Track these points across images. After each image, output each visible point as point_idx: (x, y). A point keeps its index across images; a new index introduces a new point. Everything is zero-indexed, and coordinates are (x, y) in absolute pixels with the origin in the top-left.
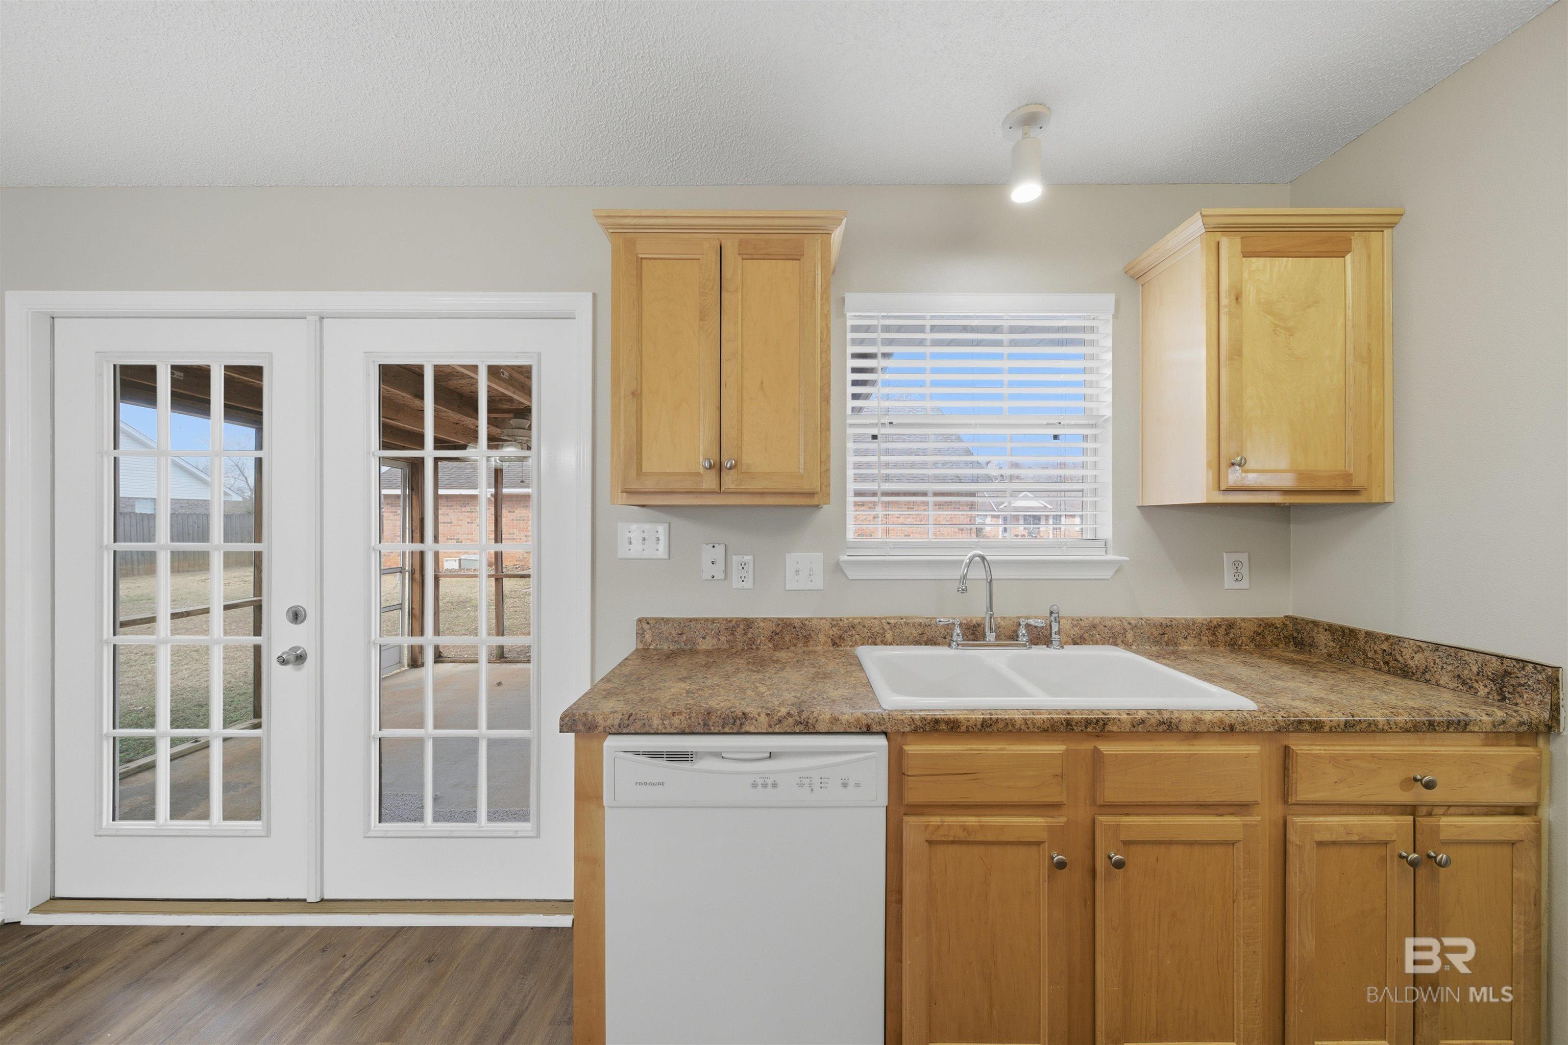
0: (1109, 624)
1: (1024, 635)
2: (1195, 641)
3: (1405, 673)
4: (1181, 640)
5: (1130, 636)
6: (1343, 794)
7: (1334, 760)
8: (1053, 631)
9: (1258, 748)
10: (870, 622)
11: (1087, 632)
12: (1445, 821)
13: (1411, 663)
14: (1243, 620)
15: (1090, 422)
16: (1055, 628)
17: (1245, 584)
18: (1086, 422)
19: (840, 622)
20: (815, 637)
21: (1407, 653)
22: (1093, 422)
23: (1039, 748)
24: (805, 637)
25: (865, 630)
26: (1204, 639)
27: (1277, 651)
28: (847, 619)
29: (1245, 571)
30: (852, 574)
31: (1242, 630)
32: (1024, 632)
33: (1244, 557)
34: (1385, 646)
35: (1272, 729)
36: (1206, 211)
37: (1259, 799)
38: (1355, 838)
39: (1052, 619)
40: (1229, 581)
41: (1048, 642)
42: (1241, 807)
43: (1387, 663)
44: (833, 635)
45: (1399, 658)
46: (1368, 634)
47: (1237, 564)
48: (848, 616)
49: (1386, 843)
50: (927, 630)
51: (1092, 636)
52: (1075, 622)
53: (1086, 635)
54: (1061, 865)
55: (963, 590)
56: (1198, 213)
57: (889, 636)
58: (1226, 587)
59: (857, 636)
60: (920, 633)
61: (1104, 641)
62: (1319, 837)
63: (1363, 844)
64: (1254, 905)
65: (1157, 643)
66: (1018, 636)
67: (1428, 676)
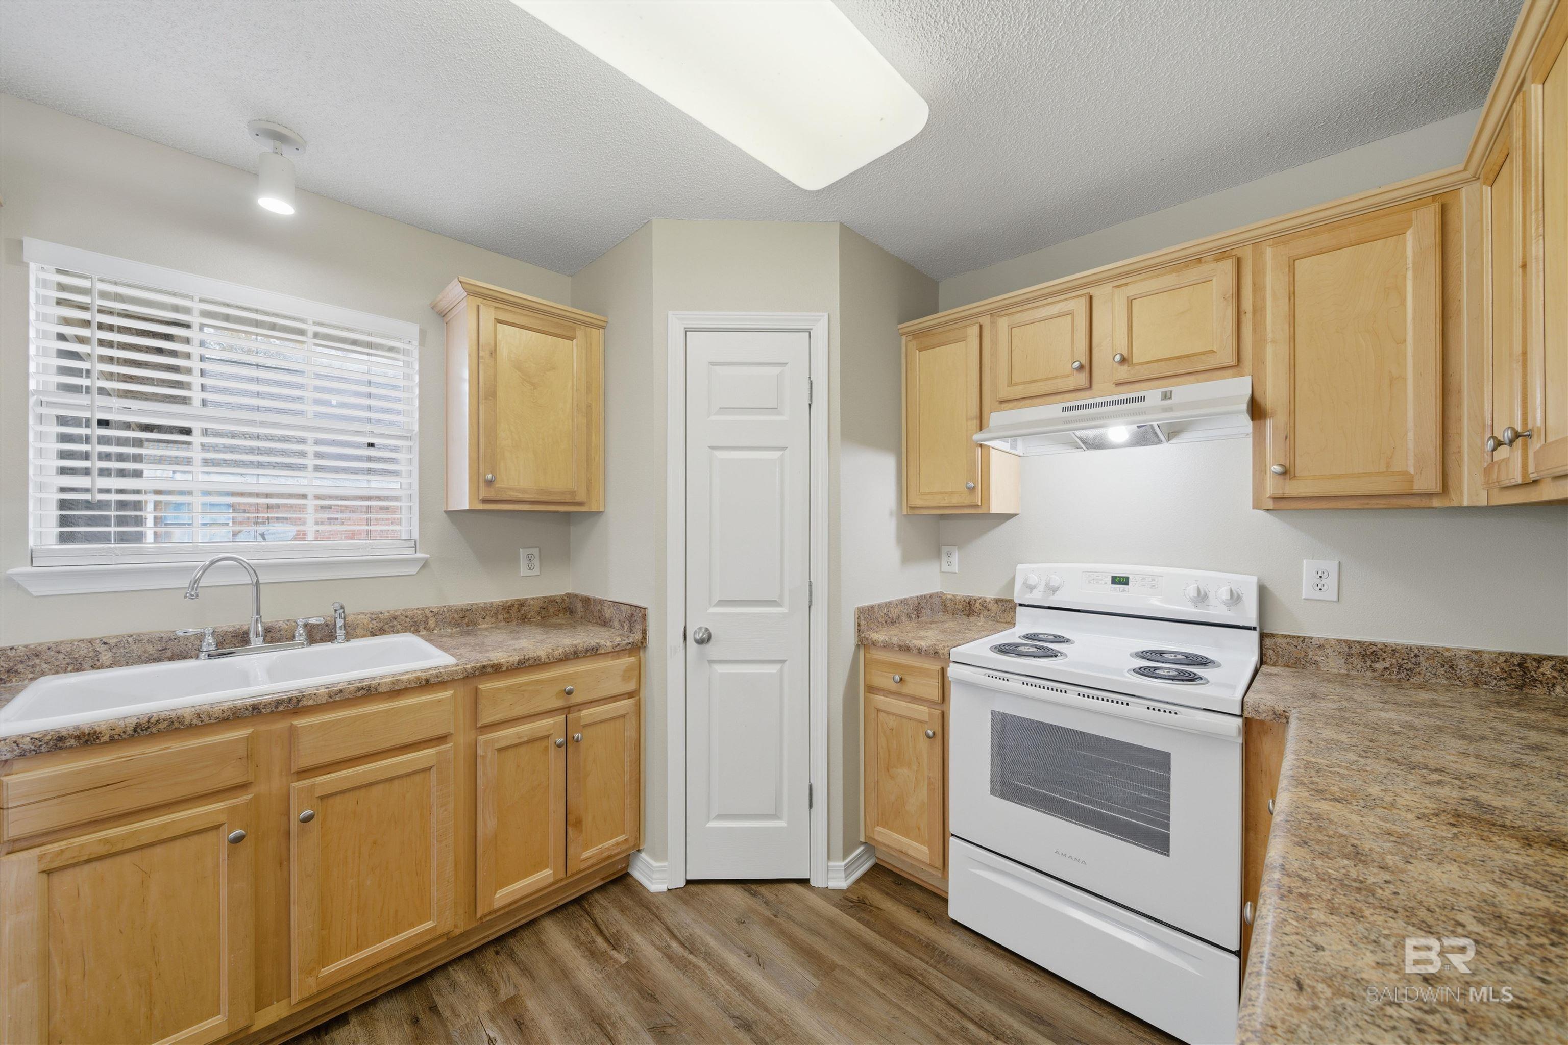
0: (409, 613)
1: (300, 635)
2: (493, 620)
3: (605, 623)
4: (480, 620)
5: (432, 623)
6: (518, 711)
7: (509, 689)
8: (338, 626)
9: (452, 692)
10: (70, 646)
11: (387, 623)
12: (584, 713)
13: (607, 617)
14: (533, 599)
15: (405, 434)
16: (340, 623)
17: (536, 571)
18: (399, 433)
19: (8, 651)
21: (606, 610)
22: (409, 435)
23: (222, 736)
26: (500, 617)
27: (554, 621)
28: (26, 646)
29: (536, 562)
30: (39, 589)
31: (531, 607)
32: (301, 632)
33: (535, 551)
34: (599, 607)
35: (462, 676)
36: (462, 279)
37: (452, 731)
38: (525, 739)
39: (337, 615)
40: (524, 571)
41: (330, 637)
42: (441, 739)
43: (599, 618)
45: (603, 614)
47: (530, 558)
49: (548, 737)
50: (170, 644)
51: (393, 626)
52: (374, 617)
53: (386, 627)
54: (239, 839)
55: (192, 595)
56: (456, 279)
57: (106, 657)
58: (522, 575)
59: (45, 665)
60: (160, 648)
61: (405, 630)
62: (497, 746)
63: (532, 741)
64: (446, 810)
65: (458, 625)
66: (294, 637)
67: (611, 623)
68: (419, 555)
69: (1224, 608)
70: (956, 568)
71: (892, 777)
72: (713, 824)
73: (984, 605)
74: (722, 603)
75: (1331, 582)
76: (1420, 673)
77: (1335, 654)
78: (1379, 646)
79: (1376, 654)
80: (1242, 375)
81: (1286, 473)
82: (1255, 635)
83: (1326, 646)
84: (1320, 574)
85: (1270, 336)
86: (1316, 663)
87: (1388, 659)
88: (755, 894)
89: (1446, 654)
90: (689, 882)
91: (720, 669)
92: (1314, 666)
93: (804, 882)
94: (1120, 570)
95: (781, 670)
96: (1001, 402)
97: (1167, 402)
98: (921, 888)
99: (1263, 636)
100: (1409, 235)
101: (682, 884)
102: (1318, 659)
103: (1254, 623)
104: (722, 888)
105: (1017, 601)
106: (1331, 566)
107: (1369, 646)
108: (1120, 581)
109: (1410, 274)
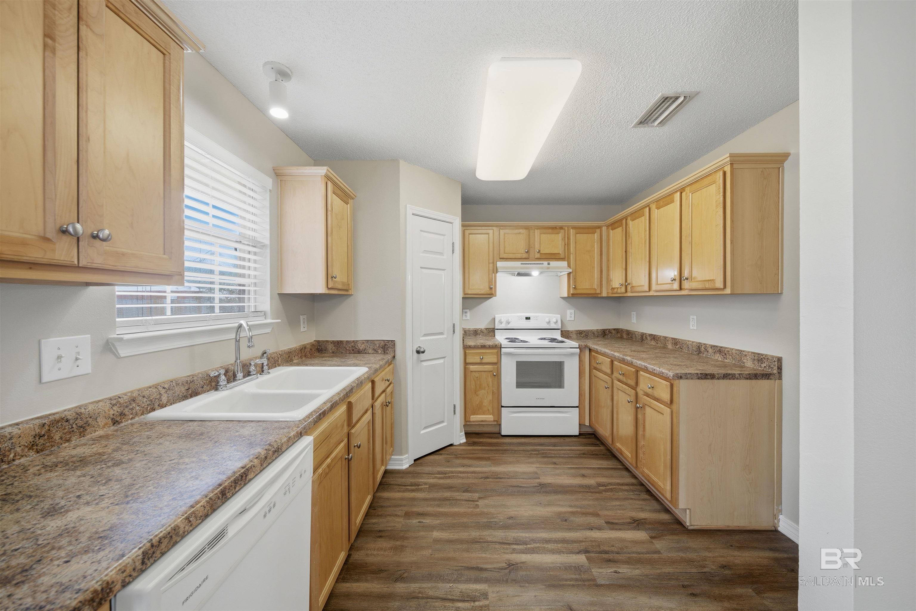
1: (254, 371)
3: (359, 352)
4: (293, 358)
5: (280, 361)
6: (380, 391)
8: (264, 365)
10: (148, 391)
13: (361, 348)
17: (306, 329)
19: (120, 400)
20: (93, 423)
21: (359, 345)
22: (265, 245)
23: (342, 409)
24: (81, 427)
25: (145, 399)
28: (125, 394)
29: (306, 323)
30: (123, 352)
32: (254, 369)
33: (305, 317)
34: (352, 344)
38: (381, 404)
39: (264, 357)
40: (302, 329)
43: (353, 350)
44: (113, 415)
45: (357, 347)
46: (347, 342)
47: (304, 321)
48: (125, 391)
58: (301, 331)
59: (138, 408)
62: (377, 408)
66: (250, 372)
67: (365, 351)
68: (269, 321)
69: (554, 324)
70: (468, 318)
71: (477, 395)
72: (422, 432)
73: (482, 331)
74: (425, 335)
75: (573, 315)
80: (565, 261)
81: (575, 288)
82: (559, 331)
85: (571, 252)
88: (441, 454)
90: (415, 460)
91: (425, 364)
93: (451, 445)
94: (528, 315)
95: (444, 362)
96: (500, 258)
97: (549, 266)
98: (487, 433)
99: (561, 331)
100: (596, 234)
101: (413, 462)
103: (560, 328)
104: (426, 458)
105: (496, 328)
106: (573, 311)
108: (528, 318)
109: (596, 243)
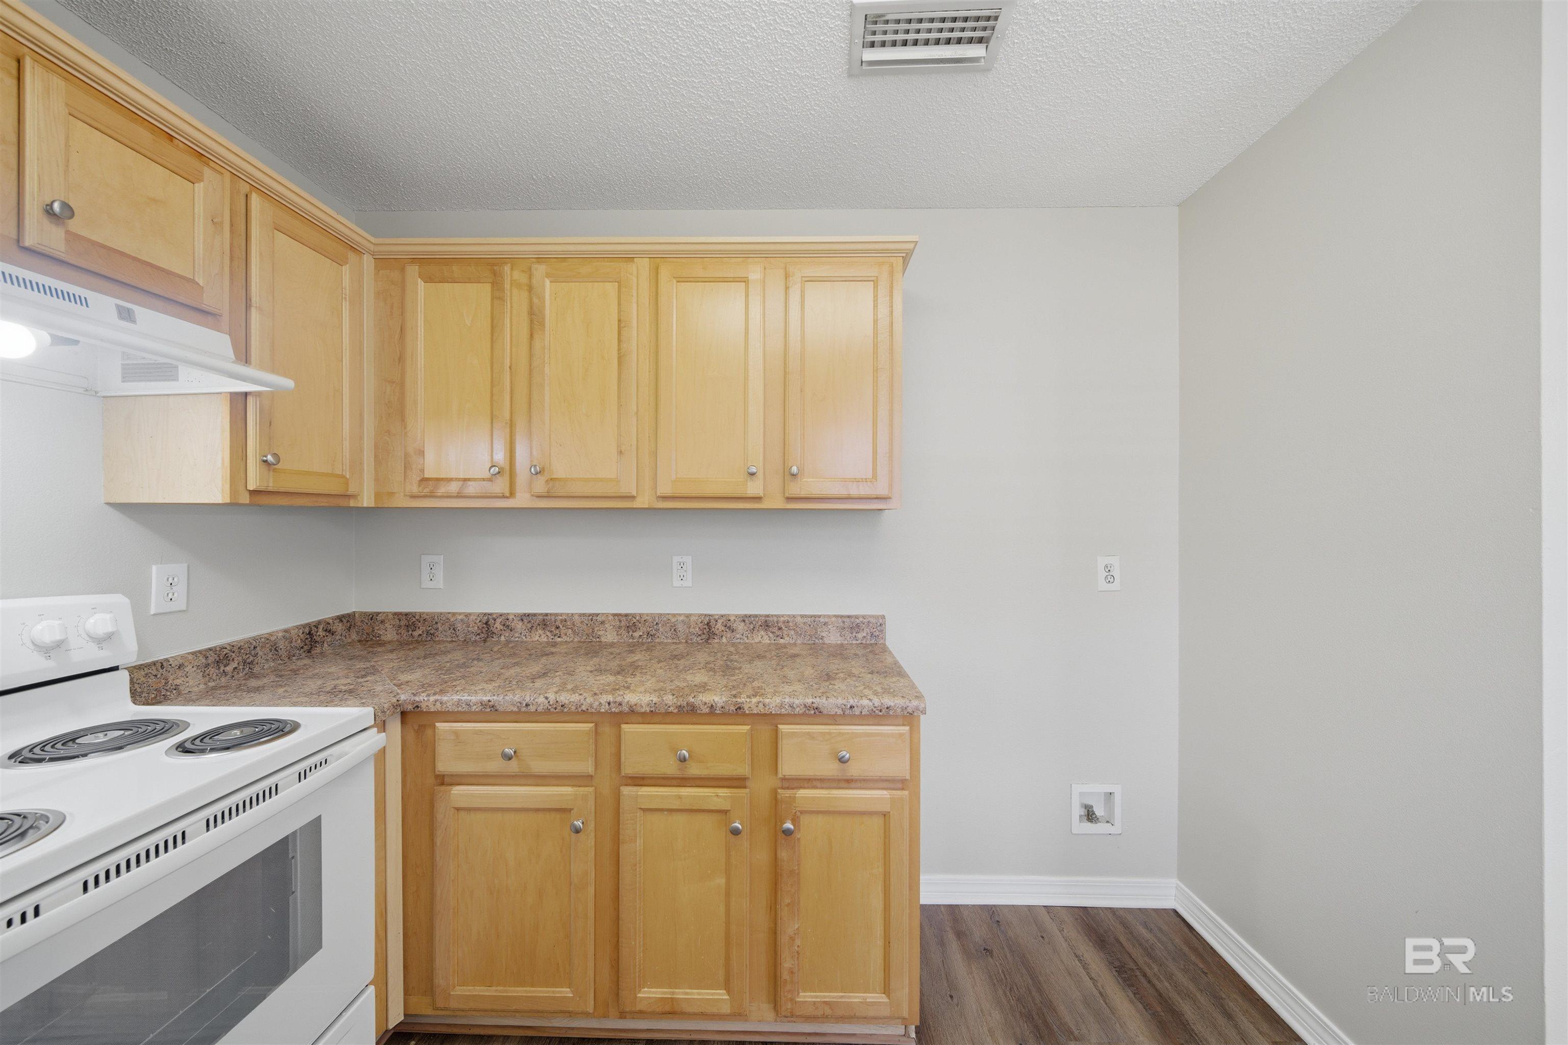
76: (257, 664)
77: (194, 669)
78: (228, 648)
79: (227, 657)
83: (186, 664)
84: (170, 580)
86: (176, 688)
87: (236, 659)
89: (273, 639)
92: (175, 692)
102: (178, 682)
107: (220, 651)
